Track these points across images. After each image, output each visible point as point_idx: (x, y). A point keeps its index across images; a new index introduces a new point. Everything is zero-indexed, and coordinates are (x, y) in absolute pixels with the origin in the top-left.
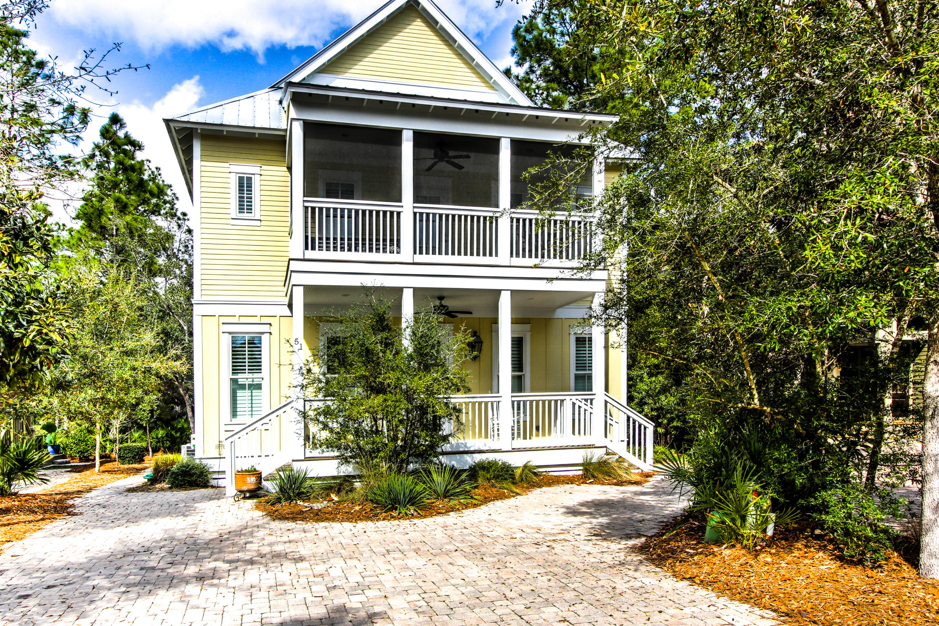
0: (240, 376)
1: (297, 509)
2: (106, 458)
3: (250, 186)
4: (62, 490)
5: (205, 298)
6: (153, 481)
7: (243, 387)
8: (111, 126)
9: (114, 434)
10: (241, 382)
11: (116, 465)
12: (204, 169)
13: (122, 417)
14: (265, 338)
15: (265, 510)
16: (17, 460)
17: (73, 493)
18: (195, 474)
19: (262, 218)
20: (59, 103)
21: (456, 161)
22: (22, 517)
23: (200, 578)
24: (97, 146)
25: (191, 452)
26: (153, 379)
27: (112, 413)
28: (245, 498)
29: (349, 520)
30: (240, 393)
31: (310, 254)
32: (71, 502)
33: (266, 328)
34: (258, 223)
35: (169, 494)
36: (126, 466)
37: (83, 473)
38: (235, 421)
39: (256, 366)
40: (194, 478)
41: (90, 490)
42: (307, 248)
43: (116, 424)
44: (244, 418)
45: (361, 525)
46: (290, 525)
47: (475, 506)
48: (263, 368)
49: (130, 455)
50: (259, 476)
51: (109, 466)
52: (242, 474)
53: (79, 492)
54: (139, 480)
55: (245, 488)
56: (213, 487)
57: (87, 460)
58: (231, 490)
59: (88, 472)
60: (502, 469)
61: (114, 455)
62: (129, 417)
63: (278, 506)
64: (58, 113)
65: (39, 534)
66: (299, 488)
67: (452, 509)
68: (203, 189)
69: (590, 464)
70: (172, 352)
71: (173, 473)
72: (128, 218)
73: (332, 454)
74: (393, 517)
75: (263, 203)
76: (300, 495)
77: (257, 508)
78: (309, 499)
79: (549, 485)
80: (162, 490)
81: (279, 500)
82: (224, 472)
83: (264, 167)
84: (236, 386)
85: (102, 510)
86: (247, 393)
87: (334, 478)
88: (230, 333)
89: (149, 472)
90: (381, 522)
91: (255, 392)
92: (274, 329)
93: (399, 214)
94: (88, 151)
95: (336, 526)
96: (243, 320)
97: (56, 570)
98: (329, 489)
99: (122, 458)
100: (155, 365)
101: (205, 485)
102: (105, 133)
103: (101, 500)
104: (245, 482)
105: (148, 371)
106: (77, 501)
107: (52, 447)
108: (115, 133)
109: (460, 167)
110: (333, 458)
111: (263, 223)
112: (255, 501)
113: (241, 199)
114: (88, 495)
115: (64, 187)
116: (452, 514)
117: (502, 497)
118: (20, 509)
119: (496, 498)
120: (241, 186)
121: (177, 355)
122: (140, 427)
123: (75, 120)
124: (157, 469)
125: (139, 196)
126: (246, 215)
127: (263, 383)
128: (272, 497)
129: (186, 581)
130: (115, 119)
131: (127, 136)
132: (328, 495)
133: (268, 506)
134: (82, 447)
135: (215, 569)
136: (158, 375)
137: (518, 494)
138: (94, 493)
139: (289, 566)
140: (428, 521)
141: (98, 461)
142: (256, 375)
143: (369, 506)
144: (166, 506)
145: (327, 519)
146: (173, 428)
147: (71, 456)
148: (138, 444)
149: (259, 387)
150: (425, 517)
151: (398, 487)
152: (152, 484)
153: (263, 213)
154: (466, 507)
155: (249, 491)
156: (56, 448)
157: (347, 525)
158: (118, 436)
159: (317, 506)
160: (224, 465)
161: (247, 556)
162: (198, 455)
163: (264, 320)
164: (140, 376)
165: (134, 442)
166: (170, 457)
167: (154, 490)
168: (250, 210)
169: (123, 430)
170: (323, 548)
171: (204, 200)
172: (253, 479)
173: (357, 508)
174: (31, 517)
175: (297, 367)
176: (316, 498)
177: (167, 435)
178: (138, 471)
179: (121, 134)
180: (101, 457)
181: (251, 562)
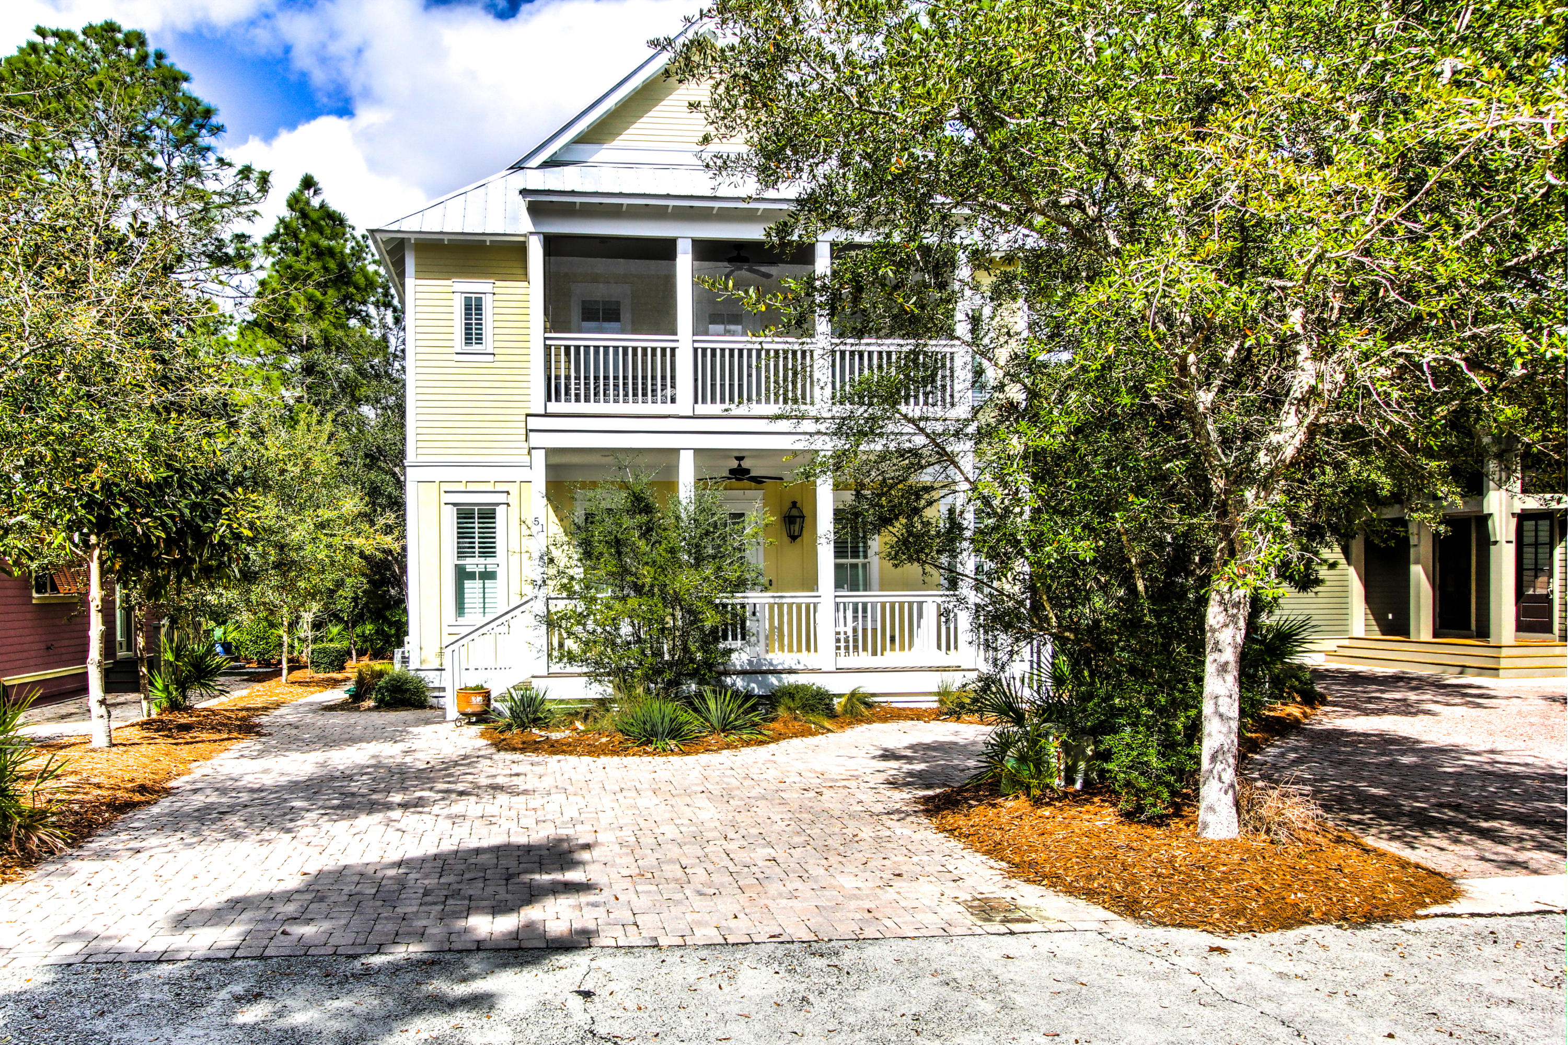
0: (468, 561)
1: (530, 739)
2: (295, 665)
3: (479, 308)
4: (242, 704)
5: (421, 458)
6: (357, 696)
7: (471, 576)
8: (301, 192)
9: (305, 630)
10: (469, 568)
11: (307, 674)
12: (419, 289)
13: (315, 607)
14: (500, 512)
15: (491, 738)
16: (192, 665)
17: (257, 709)
18: (409, 689)
19: (496, 351)
20: (230, 165)
22: (205, 736)
23: (404, 806)
24: (282, 221)
25: (405, 660)
26: (356, 559)
27: (303, 605)
28: (469, 723)
29: (590, 753)
30: (468, 584)
31: (553, 407)
32: (257, 721)
33: (502, 498)
34: (490, 358)
35: (375, 715)
36: (322, 676)
37: (266, 684)
38: (461, 621)
39: (488, 550)
40: (408, 695)
41: (278, 706)
42: (549, 399)
43: (307, 617)
44: (473, 617)
45: (604, 760)
46: (517, 756)
47: (761, 743)
48: (498, 550)
49: (326, 659)
50: (487, 696)
51: (298, 675)
52: (465, 692)
53: (266, 709)
54: (339, 695)
55: (469, 710)
56: (431, 707)
57: (268, 664)
58: (452, 712)
59: (273, 683)
60: (814, 697)
61: (304, 658)
62: (326, 607)
63: (508, 735)
64: (228, 178)
65: (226, 755)
66: (535, 712)
67: (728, 746)
68: (419, 316)
70: (381, 522)
71: (381, 687)
72: (324, 325)
73: (579, 670)
74: (646, 753)
75: (497, 331)
76: (536, 721)
77: (482, 735)
78: (547, 727)
79: (884, 719)
80: (369, 709)
81: (509, 727)
82: (443, 689)
83: (498, 283)
84: (462, 575)
85: (294, 732)
86: (478, 583)
87: (582, 701)
88: (454, 504)
89: (350, 685)
90: (629, 758)
91: (489, 582)
92: (513, 499)
93: (673, 350)
94: (270, 230)
95: (572, 760)
96: (471, 487)
97: (252, 791)
98: (573, 715)
99: (316, 664)
100: (358, 542)
101: (421, 704)
102: (294, 202)
103: (291, 719)
104: (469, 703)
105: (350, 548)
106: (264, 720)
107: (223, 645)
108: (308, 203)
110: (580, 675)
111: (497, 358)
112: (483, 726)
113: (468, 328)
114: (277, 712)
115: (235, 281)
116: (725, 752)
117: (805, 733)
118: (201, 726)
119: (795, 735)
120: (468, 308)
121: (387, 526)
122: (340, 620)
123: (251, 187)
124: (360, 681)
125: (339, 290)
126: (475, 348)
127: (499, 570)
128: (502, 722)
129: (388, 807)
130: (308, 183)
131: (322, 206)
132: (571, 723)
133: (496, 734)
134: (262, 645)
135: (420, 798)
136: (362, 555)
137: (829, 731)
138: (282, 711)
139: (502, 798)
140: (690, 759)
141: (285, 665)
142: (489, 560)
143: (619, 737)
144: (371, 730)
145: (564, 752)
146: (386, 620)
147: (246, 658)
148: (336, 645)
149: (493, 575)
150: (688, 754)
151: (657, 716)
152: (354, 702)
153: (497, 344)
154: (748, 743)
155: (474, 714)
156: (227, 647)
157: (586, 759)
158: (310, 634)
159: (555, 735)
160: (445, 680)
161: (460, 787)
162: (413, 664)
163: (500, 487)
164: (339, 557)
165: (331, 640)
166: (378, 665)
167: (357, 709)
168: (479, 340)
169: (317, 625)
170: (548, 782)
171: (419, 330)
172: (480, 699)
173: (604, 740)
174: (216, 736)
175: (536, 555)
176: (557, 726)
177: (377, 632)
178: (335, 683)
179: (316, 202)
180: (290, 661)
181: (461, 793)
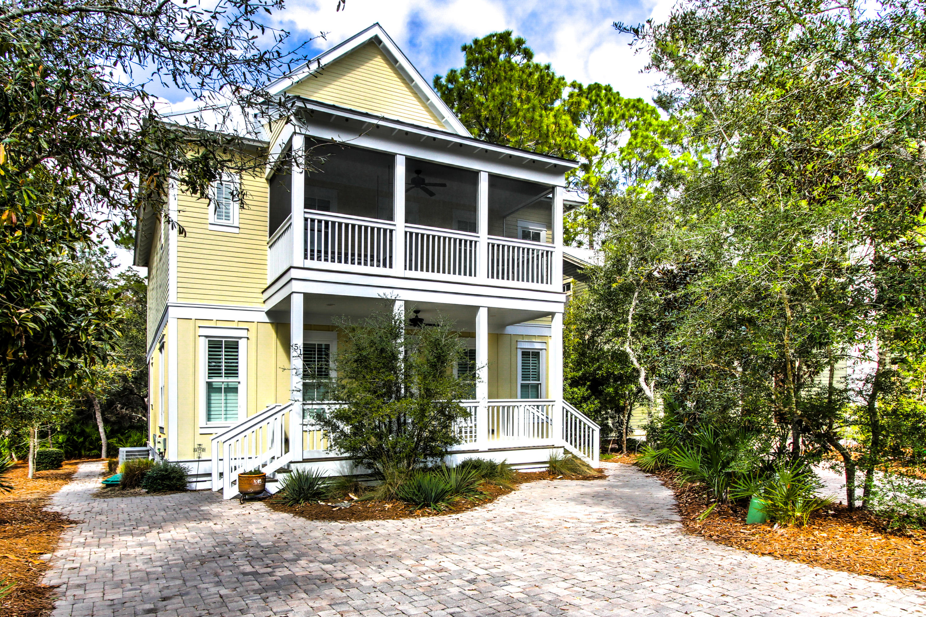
0: (216, 379)
5: (180, 301)
7: (219, 390)
10: (215, 385)
14: (242, 344)
18: (174, 477)
19: (241, 226)
21: (431, 188)
30: (214, 396)
31: (309, 263)
33: (243, 333)
34: (237, 230)
38: (210, 424)
39: (233, 371)
40: (174, 482)
42: (306, 258)
44: (218, 421)
48: (239, 372)
49: (46, 460)
50: (263, 478)
52: (247, 476)
55: (251, 490)
56: (190, 490)
58: (231, 492)
63: (298, 507)
67: (474, 504)
69: (556, 461)
71: (150, 477)
75: (241, 211)
78: (328, 499)
79: (526, 481)
80: (139, 494)
81: (295, 501)
82: (203, 475)
83: (243, 176)
84: (211, 389)
86: (222, 396)
88: (207, 337)
91: (231, 396)
92: (252, 335)
93: (391, 231)
96: (220, 324)
99: (38, 464)
101: (184, 488)
104: (250, 484)
106: (56, 508)
109: (432, 194)
111: (242, 230)
117: (502, 492)
119: (499, 494)
120: (219, 192)
124: (129, 474)
126: (224, 222)
127: (240, 387)
133: (288, 507)
142: (232, 379)
143: (400, 503)
148: (54, 449)
149: (235, 390)
150: (458, 512)
151: (429, 485)
153: (242, 221)
154: (484, 501)
155: (253, 493)
158: (37, 441)
163: (242, 325)
167: (130, 495)
168: (228, 217)
172: (259, 481)
173: (388, 506)
176: (335, 498)
